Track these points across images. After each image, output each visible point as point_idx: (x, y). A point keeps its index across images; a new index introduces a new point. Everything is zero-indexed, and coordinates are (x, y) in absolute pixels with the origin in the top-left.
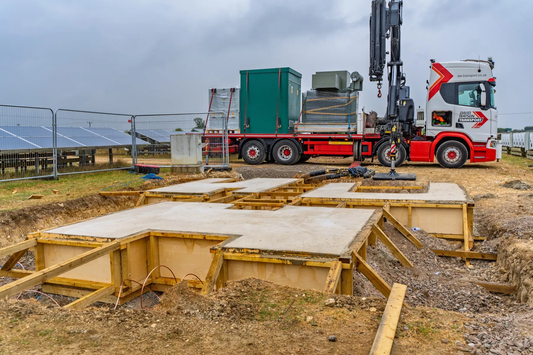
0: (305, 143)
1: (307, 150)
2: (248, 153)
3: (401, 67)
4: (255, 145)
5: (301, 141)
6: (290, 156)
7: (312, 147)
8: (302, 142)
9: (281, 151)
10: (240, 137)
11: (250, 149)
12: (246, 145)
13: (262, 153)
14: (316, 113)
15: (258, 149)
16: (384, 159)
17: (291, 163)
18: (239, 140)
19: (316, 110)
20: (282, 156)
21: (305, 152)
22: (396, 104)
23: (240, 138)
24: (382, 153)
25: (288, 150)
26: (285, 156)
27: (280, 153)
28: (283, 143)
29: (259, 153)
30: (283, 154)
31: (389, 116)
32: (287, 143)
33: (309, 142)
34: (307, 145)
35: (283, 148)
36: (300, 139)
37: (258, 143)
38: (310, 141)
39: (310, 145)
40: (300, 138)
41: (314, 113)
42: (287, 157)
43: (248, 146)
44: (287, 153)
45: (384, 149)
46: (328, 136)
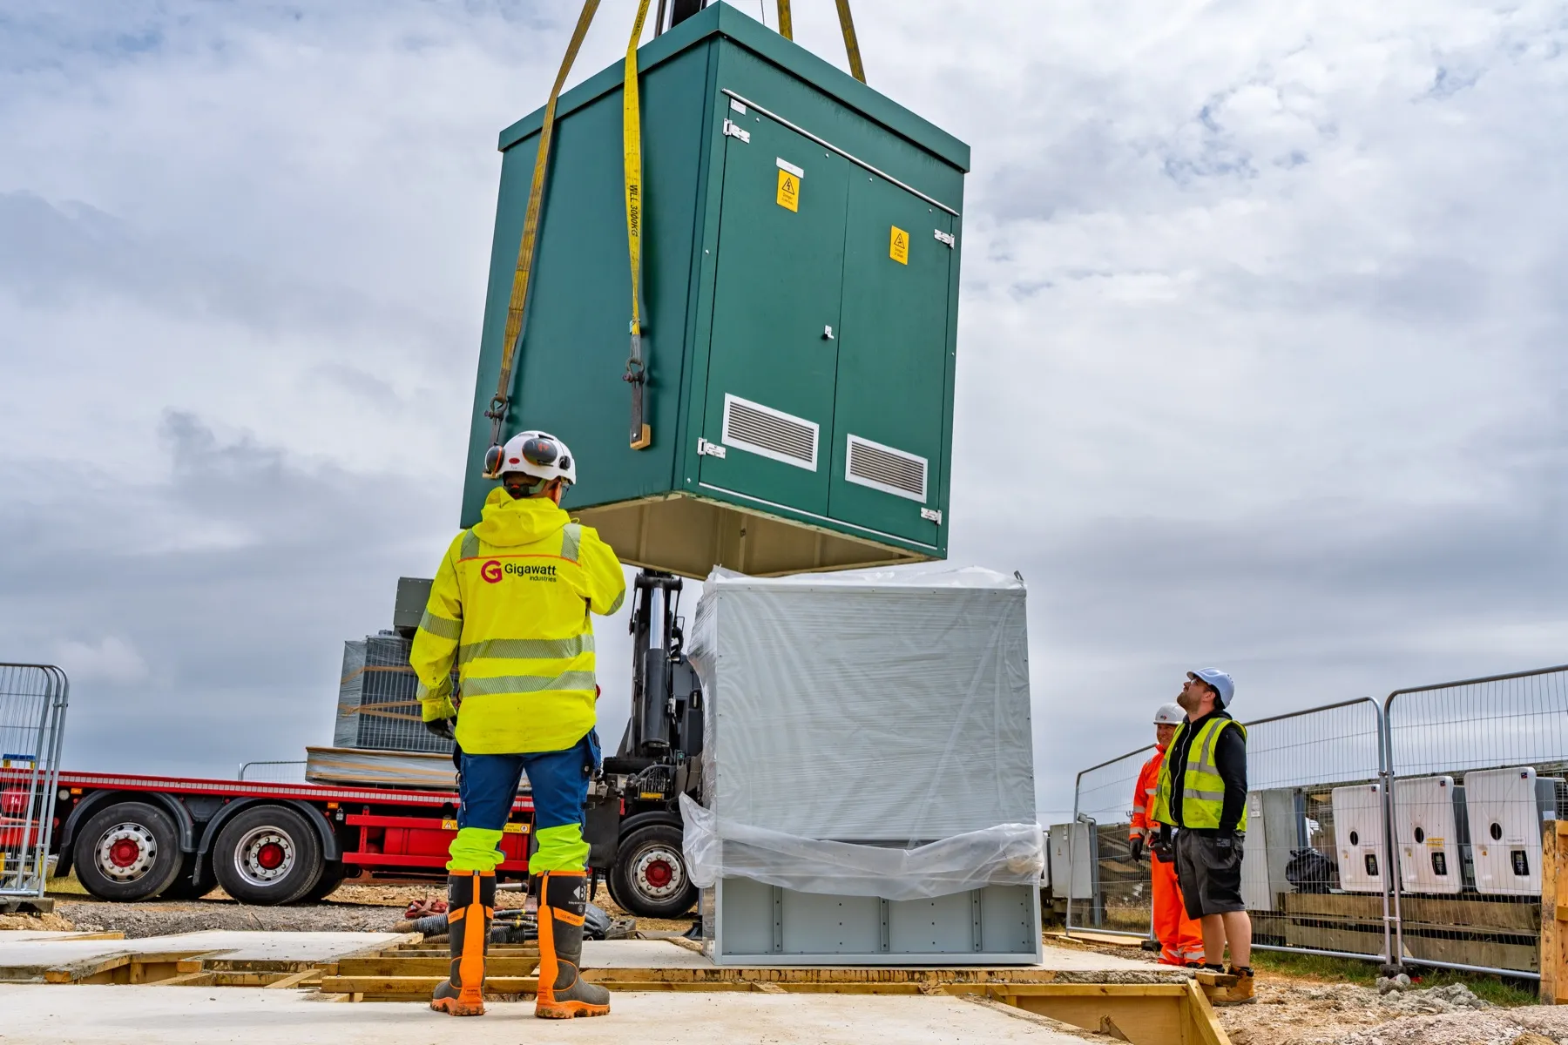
0: (352, 820)
1: (355, 848)
2: (105, 853)
3: (674, 593)
4: (139, 821)
5: (334, 812)
6: (280, 870)
7: (377, 840)
8: (340, 817)
9: (248, 848)
10: (77, 785)
11: (116, 835)
12: (102, 817)
13: (167, 855)
14: (394, 715)
15: (149, 839)
16: (636, 889)
17: (286, 897)
18: (72, 796)
19: (389, 704)
20: (248, 871)
21: (347, 857)
22: (667, 706)
23: (76, 791)
24: (629, 866)
25: (276, 845)
26: (260, 871)
27: (244, 855)
28: (263, 816)
29: (151, 854)
30: (254, 861)
31: (646, 744)
32: (281, 817)
33: (364, 820)
34: (356, 830)
35: (258, 837)
36: (332, 806)
37: (155, 815)
38: (372, 813)
39: (370, 828)
40: (333, 799)
41: (388, 715)
42: (270, 874)
43: (108, 826)
44: (272, 856)
45: (635, 852)
46: (442, 800)
